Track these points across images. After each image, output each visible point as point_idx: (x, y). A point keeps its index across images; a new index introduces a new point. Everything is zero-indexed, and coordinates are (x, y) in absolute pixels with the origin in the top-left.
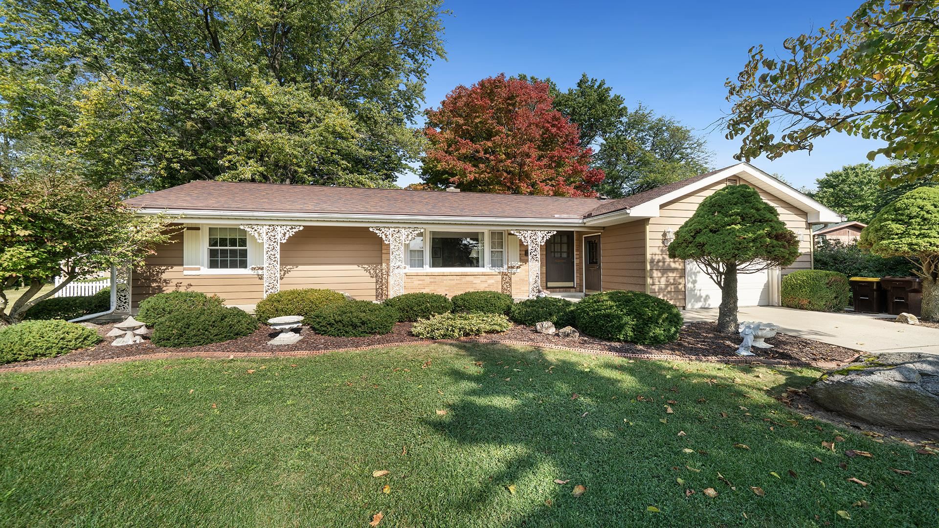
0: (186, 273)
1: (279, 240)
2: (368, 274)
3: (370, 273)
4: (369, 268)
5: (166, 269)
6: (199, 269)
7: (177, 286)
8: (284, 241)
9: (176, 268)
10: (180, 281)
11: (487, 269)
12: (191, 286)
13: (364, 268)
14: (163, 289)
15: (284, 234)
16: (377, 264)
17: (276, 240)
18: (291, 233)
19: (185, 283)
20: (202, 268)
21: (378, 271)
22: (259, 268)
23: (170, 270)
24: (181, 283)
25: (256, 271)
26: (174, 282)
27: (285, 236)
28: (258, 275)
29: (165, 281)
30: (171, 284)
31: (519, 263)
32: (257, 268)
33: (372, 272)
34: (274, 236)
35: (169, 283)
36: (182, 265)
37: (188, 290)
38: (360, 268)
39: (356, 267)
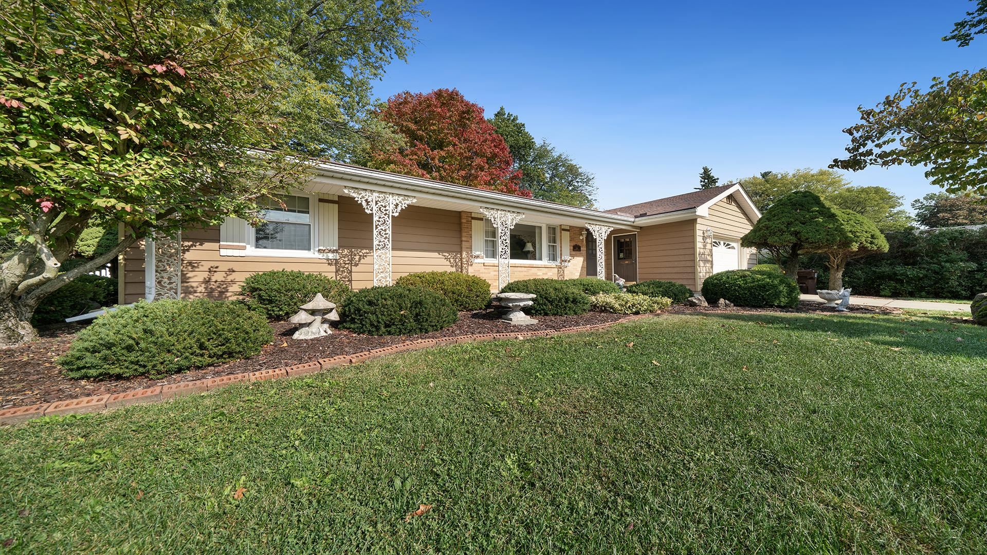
0: (223, 252)
1: (391, 212)
2: (448, 263)
3: (450, 261)
4: (449, 257)
5: (192, 246)
6: (244, 248)
7: (210, 271)
8: (396, 215)
9: (207, 245)
10: (216, 264)
11: (545, 262)
12: (234, 271)
13: (445, 256)
14: (188, 275)
15: (397, 205)
16: (457, 252)
17: (387, 212)
18: (403, 205)
19: (224, 267)
20: (248, 246)
21: (457, 260)
22: (330, 251)
23: (198, 247)
24: (217, 267)
25: (325, 255)
26: (206, 266)
27: (396, 208)
28: (328, 259)
29: (190, 263)
30: (201, 268)
31: (571, 258)
32: (327, 251)
33: (452, 260)
34: (385, 207)
35: (197, 267)
36: (219, 241)
37: (228, 277)
38: (441, 256)
39: (436, 255)
